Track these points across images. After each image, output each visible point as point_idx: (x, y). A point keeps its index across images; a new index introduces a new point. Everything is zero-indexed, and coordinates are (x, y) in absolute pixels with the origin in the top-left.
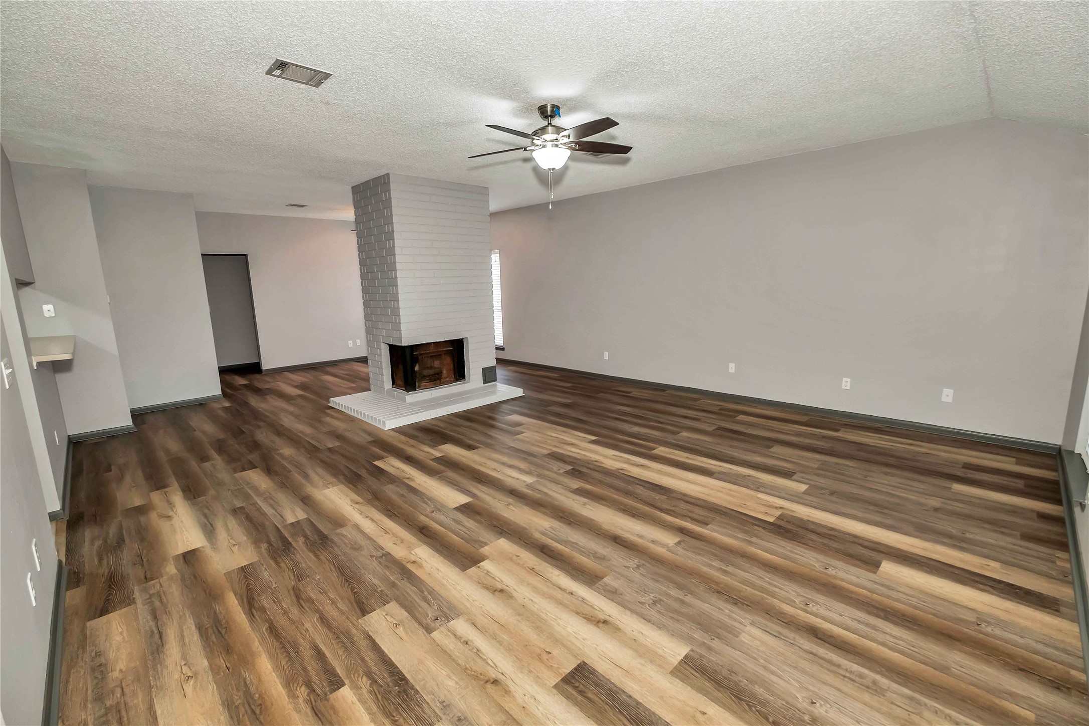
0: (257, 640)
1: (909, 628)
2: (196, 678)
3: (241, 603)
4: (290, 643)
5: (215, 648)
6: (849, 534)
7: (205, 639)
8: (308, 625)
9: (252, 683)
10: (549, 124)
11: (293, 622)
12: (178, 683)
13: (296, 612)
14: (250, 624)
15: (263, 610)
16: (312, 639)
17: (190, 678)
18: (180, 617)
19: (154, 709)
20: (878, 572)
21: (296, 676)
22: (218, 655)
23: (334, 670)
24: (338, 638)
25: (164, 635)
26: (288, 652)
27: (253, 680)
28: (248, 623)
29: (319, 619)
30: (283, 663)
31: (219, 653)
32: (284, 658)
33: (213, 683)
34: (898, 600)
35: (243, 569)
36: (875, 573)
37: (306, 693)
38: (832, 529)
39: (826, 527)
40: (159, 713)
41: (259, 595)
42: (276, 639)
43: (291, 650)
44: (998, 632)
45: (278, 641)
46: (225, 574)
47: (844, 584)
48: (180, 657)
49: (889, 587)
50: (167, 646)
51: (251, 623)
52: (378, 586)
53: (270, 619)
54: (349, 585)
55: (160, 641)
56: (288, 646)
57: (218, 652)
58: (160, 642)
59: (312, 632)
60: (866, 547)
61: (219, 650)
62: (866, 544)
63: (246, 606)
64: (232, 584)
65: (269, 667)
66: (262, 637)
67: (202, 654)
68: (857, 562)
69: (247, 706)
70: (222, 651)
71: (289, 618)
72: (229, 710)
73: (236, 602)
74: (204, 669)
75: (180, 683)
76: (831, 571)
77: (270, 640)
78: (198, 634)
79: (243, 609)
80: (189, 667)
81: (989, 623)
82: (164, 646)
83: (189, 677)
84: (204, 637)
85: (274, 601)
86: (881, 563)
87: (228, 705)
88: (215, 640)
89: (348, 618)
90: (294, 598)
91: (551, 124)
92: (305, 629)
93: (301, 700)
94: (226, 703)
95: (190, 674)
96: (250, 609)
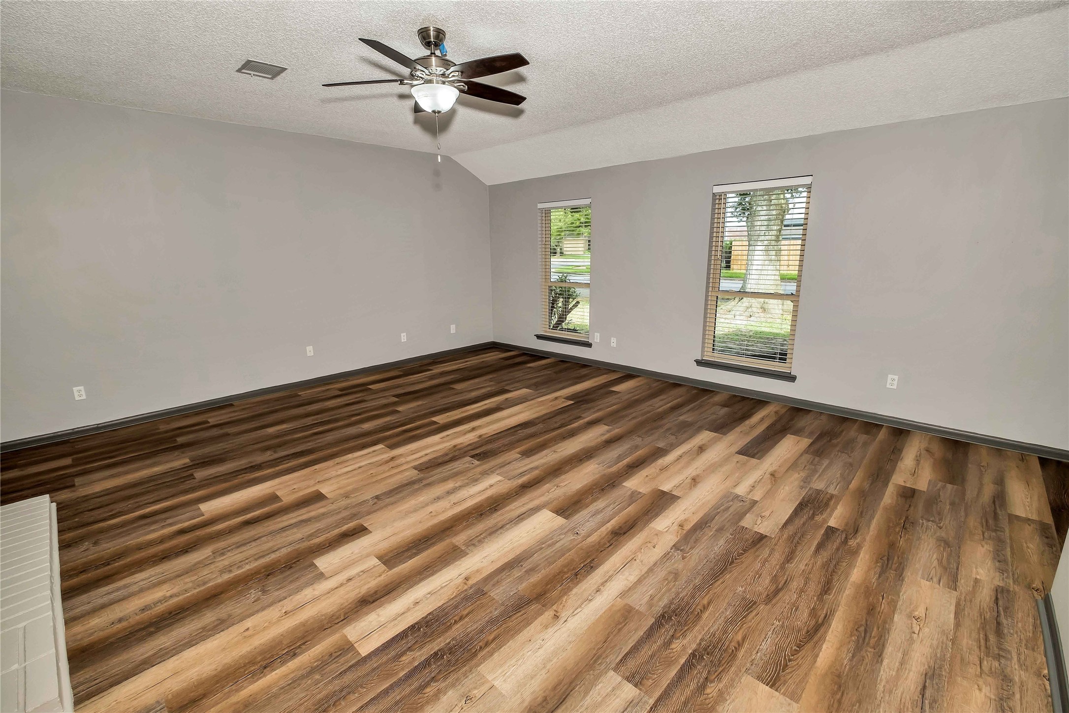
0: (845, 595)
2: (911, 613)
3: (823, 639)
4: (827, 569)
5: (880, 622)
7: (883, 638)
8: (802, 567)
9: (875, 574)
10: (432, 53)
11: (807, 580)
12: (928, 623)
13: (795, 583)
14: (836, 612)
15: (813, 612)
16: (811, 557)
17: (916, 618)
18: (891, 692)
19: (955, 622)
21: (846, 551)
22: (882, 613)
23: (823, 535)
24: (798, 543)
25: (919, 689)
26: (835, 566)
27: (873, 574)
28: (837, 614)
29: (790, 562)
30: (845, 564)
31: (880, 614)
32: (841, 566)
33: (901, 598)
35: (773, 682)
37: (851, 541)
40: (952, 616)
41: (799, 631)
42: (832, 581)
43: (832, 566)
45: (832, 579)
46: (797, 701)
48: (915, 644)
50: (922, 669)
51: (834, 612)
52: (727, 539)
53: (818, 599)
54: (736, 559)
55: (927, 684)
56: (830, 570)
57: (880, 617)
58: (928, 681)
59: (805, 561)
61: (879, 617)
63: (822, 630)
64: (806, 674)
65: (855, 570)
66: (839, 592)
67: (894, 628)
69: (890, 565)
70: (877, 613)
71: (805, 584)
72: (902, 574)
73: (824, 646)
74: (901, 613)
75: (927, 622)
77: (836, 585)
78: (886, 651)
79: (826, 632)
80: (912, 628)
82: (924, 672)
83: (916, 620)
84: (882, 641)
85: (796, 610)
87: (900, 576)
88: (875, 629)
89: (775, 545)
90: (781, 594)
91: (434, 54)
92: (807, 567)
93: (858, 541)
94: (901, 579)
95: (915, 621)
96: (822, 624)
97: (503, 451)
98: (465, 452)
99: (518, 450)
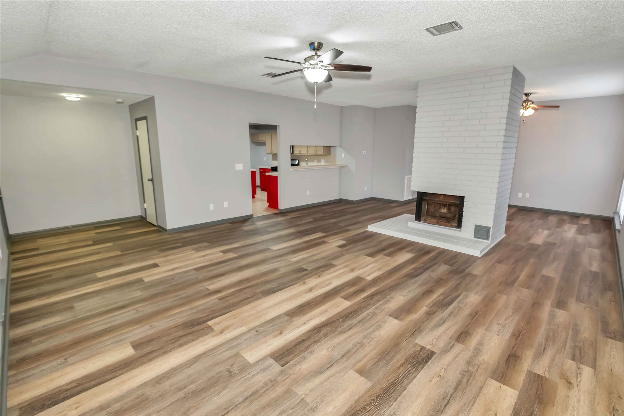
1: (93, 333)
6: (170, 351)
20: (130, 345)
34: (108, 339)
36: (131, 343)
38: (181, 345)
39: (186, 343)
44: (54, 363)
47: (136, 327)
49: (117, 342)
60: (152, 352)
62: (155, 354)
68: (144, 340)
76: (147, 327)
81: (61, 364)
86: (134, 350)
97: (289, 272)
98: (311, 273)
99: (280, 273)
